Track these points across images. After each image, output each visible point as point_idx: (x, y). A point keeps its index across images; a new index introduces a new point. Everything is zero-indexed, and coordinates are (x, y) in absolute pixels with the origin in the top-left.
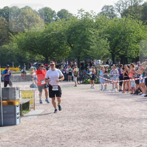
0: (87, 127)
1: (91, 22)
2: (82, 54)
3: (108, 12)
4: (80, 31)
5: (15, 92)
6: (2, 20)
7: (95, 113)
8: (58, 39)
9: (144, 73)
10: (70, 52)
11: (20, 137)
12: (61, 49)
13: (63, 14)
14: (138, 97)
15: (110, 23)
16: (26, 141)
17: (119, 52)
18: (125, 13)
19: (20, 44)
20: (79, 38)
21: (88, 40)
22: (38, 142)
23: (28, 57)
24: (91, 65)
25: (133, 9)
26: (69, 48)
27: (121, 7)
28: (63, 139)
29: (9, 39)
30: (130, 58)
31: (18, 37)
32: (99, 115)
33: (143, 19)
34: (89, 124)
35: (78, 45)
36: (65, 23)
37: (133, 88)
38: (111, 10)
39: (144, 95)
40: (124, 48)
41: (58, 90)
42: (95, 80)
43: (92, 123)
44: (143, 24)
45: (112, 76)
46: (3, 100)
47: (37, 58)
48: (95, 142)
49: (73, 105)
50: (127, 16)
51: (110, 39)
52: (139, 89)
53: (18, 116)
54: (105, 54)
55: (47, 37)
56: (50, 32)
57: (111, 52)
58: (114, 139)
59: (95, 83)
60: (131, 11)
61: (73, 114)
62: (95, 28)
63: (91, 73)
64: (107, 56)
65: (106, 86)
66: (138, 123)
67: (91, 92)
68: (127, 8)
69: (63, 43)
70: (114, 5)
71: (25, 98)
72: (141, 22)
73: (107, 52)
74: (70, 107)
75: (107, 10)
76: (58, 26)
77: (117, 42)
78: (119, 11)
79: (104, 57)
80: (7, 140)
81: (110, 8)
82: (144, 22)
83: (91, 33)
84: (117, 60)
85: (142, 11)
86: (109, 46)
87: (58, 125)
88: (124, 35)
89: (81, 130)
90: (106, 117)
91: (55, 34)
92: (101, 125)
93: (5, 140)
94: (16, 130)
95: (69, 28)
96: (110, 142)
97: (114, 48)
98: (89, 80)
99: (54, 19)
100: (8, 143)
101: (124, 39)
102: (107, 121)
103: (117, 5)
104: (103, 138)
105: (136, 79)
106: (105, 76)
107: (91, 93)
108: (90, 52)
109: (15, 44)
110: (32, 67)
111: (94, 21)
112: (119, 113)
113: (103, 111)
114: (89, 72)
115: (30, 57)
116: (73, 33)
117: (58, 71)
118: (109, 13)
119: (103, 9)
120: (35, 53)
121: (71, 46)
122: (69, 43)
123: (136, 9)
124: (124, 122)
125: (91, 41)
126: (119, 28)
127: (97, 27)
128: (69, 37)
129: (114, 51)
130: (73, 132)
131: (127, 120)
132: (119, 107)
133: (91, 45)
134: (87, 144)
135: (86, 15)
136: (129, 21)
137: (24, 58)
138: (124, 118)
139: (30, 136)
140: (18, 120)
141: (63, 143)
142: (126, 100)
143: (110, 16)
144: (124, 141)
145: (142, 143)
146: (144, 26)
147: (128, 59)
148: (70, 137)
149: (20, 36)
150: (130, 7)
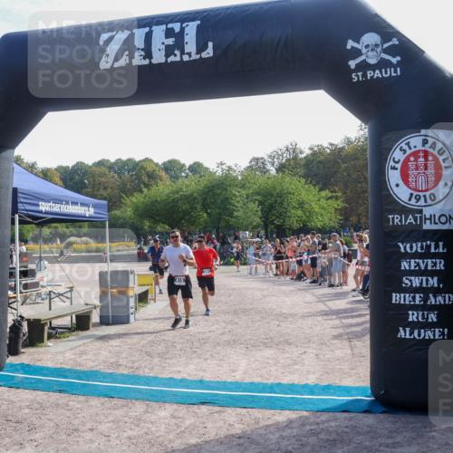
0: (230, 326)
1: (235, 179)
2: (223, 224)
3: (257, 165)
4: (219, 191)
5: (128, 277)
6: (113, 177)
7: (241, 306)
8: (189, 202)
9: (309, 250)
10: (205, 221)
12: (192, 217)
13: (196, 168)
14: (301, 284)
15: (261, 180)
17: (274, 220)
18: (281, 168)
19: (136, 209)
20: (219, 201)
21: (230, 204)
22: (160, 347)
23: (146, 227)
24: (236, 238)
25: (292, 163)
26: (205, 215)
27: (275, 160)
28: (196, 344)
29: (122, 203)
30: (289, 229)
31: (134, 200)
32: (247, 310)
33: (306, 176)
34: (232, 322)
35: (218, 211)
36: (199, 181)
37: (293, 271)
38: (262, 163)
39: (309, 280)
40: (281, 215)
41: (184, 284)
43: (236, 321)
44: (306, 183)
45: (264, 254)
46: (112, 288)
47: (159, 229)
48: (241, 348)
50: (284, 172)
51: (261, 203)
52: (302, 272)
53: (132, 311)
54: (255, 224)
55: (173, 200)
56: (177, 192)
57: (263, 221)
58: (268, 343)
59: (241, 264)
60: (289, 165)
62: (241, 188)
64: (258, 226)
65: (256, 268)
66: (301, 321)
67: (234, 276)
68: (284, 161)
69: (196, 208)
70: (266, 158)
71: (142, 285)
72: (303, 181)
73: (257, 220)
76: (189, 185)
77: (271, 207)
78: (273, 165)
79: (253, 228)
81: (262, 161)
82: (307, 180)
83: (234, 195)
84: (272, 233)
85: (304, 165)
86: (260, 212)
88: (280, 197)
89: (221, 332)
90: (256, 312)
91: (185, 195)
92: (249, 323)
95: (205, 188)
96: (262, 348)
97: (268, 214)
98: (232, 260)
99: (183, 174)
101: (281, 203)
102: (259, 318)
103: (270, 156)
104: (252, 342)
106: (256, 255)
107: (238, 279)
109: (129, 209)
111: (240, 178)
112: (274, 307)
113: (252, 304)
116: (211, 194)
117: (185, 248)
118: (259, 167)
119: (251, 162)
120: (156, 222)
121: (206, 212)
122: (205, 207)
123: (296, 163)
124: (281, 319)
125: (234, 206)
126: (274, 188)
127: (243, 186)
128: (205, 199)
129: (267, 219)
130: (210, 334)
131: (285, 317)
132: (275, 298)
133: (235, 210)
134: (229, 351)
135: (228, 170)
136: (288, 179)
137: (142, 229)
138: (282, 314)
140: (132, 317)
141: (195, 350)
142: (284, 288)
143: (261, 172)
144: (282, 347)
145: (307, 350)
146: (307, 186)
147: (287, 230)
148: (205, 341)
149: (137, 199)
150: (288, 160)
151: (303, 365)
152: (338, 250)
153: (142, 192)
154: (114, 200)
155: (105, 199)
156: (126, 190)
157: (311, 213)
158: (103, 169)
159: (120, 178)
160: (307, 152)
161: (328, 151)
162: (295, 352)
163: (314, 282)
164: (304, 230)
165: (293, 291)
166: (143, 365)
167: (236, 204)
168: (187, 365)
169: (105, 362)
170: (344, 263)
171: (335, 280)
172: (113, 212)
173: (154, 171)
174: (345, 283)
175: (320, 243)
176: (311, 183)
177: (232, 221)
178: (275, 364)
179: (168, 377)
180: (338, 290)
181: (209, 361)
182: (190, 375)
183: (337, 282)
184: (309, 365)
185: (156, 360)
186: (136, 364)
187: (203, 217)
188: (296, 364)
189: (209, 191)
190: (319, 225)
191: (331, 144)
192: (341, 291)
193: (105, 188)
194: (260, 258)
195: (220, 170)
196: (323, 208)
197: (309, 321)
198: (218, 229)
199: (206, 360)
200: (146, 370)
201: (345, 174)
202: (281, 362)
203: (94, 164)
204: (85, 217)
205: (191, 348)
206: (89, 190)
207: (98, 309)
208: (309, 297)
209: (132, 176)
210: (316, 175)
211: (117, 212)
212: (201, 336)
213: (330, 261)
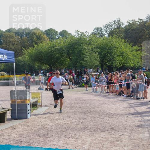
0: (82, 120)
1: (85, 39)
2: (78, 65)
4: (76, 46)
5: (26, 93)
6: (17, 38)
7: (88, 109)
8: (60, 53)
9: (125, 79)
10: (69, 63)
11: (30, 128)
12: (62, 61)
13: (64, 33)
14: (121, 98)
15: (100, 40)
16: (35, 131)
17: (106, 63)
18: (111, 34)
19: (31, 56)
20: (76, 52)
21: (83, 53)
22: (44, 132)
23: (36, 66)
25: (117, 30)
26: (69, 60)
27: (108, 29)
28: (64, 130)
29: (22, 53)
30: (115, 67)
31: (29, 51)
32: (91, 112)
33: (125, 38)
34: (83, 118)
35: (76, 57)
36: (65, 41)
37: (117, 91)
38: (101, 31)
39: (125, 96)
40: (110, 60)
42: (88, 85)
43: (85, 117)
44: (125, 42)
46: (17, 99)
47: (43, 67)
48: (88, 132)
49: (71, 104)
50: (112, 36)
51: (99, 53)
52: (122, 91)
53: (28, 112)
54: (96, 64)
55: (51, 51)
56: (53, 47)
57: (101, 63)
59: (88, 87)
60: (116, 32)
61: (71, 111)
62: (88, 44)
63: (85, 79)
64: (98, 66)
65: (96, 89)
66: (121, 117)
67: (84, 93)
68: (113, 29)
69: (64, 56)
70: (103, 27)
71: (34, 98)
72: (123, 40)
73: (97, 63)
74: (69, 105)
75: (98, 31)
76: (60, 43)
77: (105, 55)
78: (106, 32)
79: (95, 67)
80: (20, 130)
81: (100, 29)
82: (125, 40)
83: (85, 49)
85: (124, 32)
86: (99, 58)
87: (59, 119)
88: (110, 50)
89: (77, 123)
90: (96, 113)
91: (58, 49)
92: (93, 119)
93: (19, 130)
94: (27, 123)
95: (69, 45)
96: (99, 132)
97: (103, 59)
98: (84, 84)
99: (57, 37)
100: (21, 132)
101: (111, 53)
102: (97, 116)
103: (105, 27)
104: (94, 129)
105: (120, 84)
106: (96, 82)
107: (85, 95)
108: (84, 62)
109: (26, 56)
110: (40, 74)
111: (88, 39)
112: (106, 110)
113: (94, 108)
114: (83, 79)
115: (38, 66)
116: (72, 48)
118: (99, 33)
119: (94, 30)
120: (42, 63)
121: (70, 58)
122: (69, 55)
123: (120, 31)
124: (110, 116)
125: (85, 55)
126: (107, 45)
127: (90, 44)
128: (68, 51)
129: (103, 62)
130: (71, 124)
131: (112, 115)
132: (106, 105)
133: (85, 57)
134: (81, 134)
135: (81, 35)
136: (114, 40)
137: (34, 67)
138: (110, 114)
139: (38, 127)
140: (29, 115)
141: (63, 133)
142: (112, 100)
143: (100, 36)
144: (110, 132)
145: (124, 133)
146: (125, 44)
147: (114, 68)
148: (69, 128)
149: (31, 50)
150: (115, 29)
151: (122, 141)
152: (142, 79)
153: (34, 47)
154: (18, 51)
155: (13, 50)
156: (25, 46)
157: (127, 59)
158: (11, 34)
159: (21, 39)
160: (126, 24)
161: (138, 23)
162: (117, 134)
163: (128, 96)
164: (123, 68)
165: (116, 101)
166: (35, 141)
167: (86, 54)
168: (58, 141)
169: (13, 140)
170: (145, 86)
171: (140, 96)
172: (18, 58)
173: (40, 35)
174: (146, 97)
175: (131, 75)
176: (128, 41)
177: (84, 63)
178: (106, 141)
179: (48, 148)
180: (142, 101)
181: (70, 139)
182: (60, 147)
183: (141, 97)
184: (125, 142)
185: (42, 139)
186: (31, 141)
187: (68, 61)
188: (118, 141)
189: (71, 47)
190: (132, 65)
191: (140, 19)
192: (143, 101)
193: (13, 45)
194: (98, 83)
195: (77, 35)
196: (134, 56)
197: (126, 118)
198: (76, 67)
199: (69, 138)
200: (36, 144)
201: (147, 36)
202: (110, 139)
203: (6, 31)
204: (2, 60)
205: (61, 132)
206: (4, 45)
207: (10, 111)
208: (125, 105)
209: (28, 38)
210: (130, 37)
211: (20, 58)
212: (66, 125)
213: (138, 85)
